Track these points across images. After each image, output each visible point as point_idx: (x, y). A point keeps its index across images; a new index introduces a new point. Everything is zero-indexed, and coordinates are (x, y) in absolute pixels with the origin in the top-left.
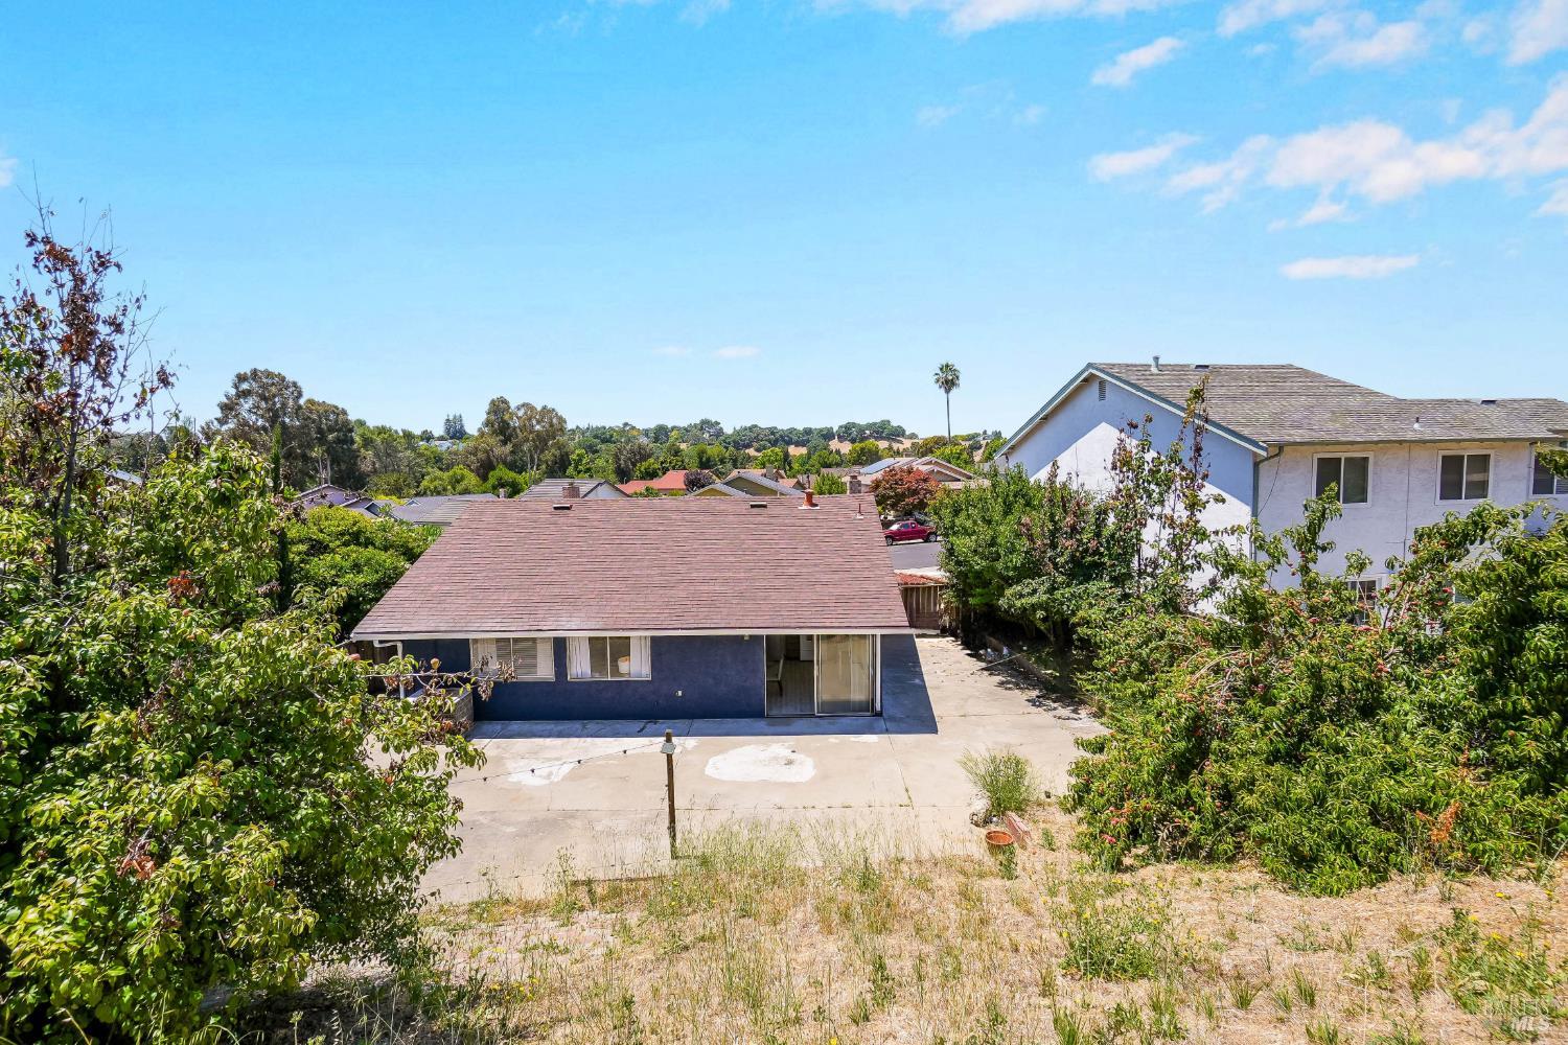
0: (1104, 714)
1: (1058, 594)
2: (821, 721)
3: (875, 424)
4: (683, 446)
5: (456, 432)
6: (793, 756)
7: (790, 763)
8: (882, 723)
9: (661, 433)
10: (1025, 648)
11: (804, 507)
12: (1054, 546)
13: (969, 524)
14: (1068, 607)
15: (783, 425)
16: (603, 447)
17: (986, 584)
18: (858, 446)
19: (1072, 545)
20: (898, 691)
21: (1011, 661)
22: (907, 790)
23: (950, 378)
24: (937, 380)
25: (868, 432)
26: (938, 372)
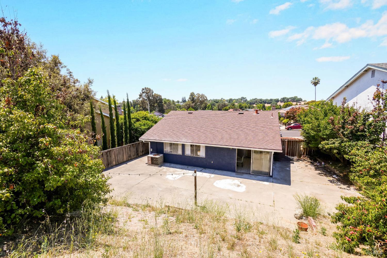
0: (362, 190)
1: (343, 145)
2: (252, 176)
3: (292, 98)
4: (236, 104)
5: (184, 101)
6: (240, 184)
7: (239, 186)
8: (272, 179)
9: (231, 101)
10: (331, 163)
11: (255, 114)
12: (343, 128)
13: (309, 120)
14: (348, 149)
15: (264, 98)
16: (216, 104)
17: (316, 140)
18: (286, 103)
19: (351, 127)
20: (280, 171)
21: (324, 167)
22: (274, 201)
23: (317, 81)
24: (312, 82)
25: (290, 100)
26: (312, 80)
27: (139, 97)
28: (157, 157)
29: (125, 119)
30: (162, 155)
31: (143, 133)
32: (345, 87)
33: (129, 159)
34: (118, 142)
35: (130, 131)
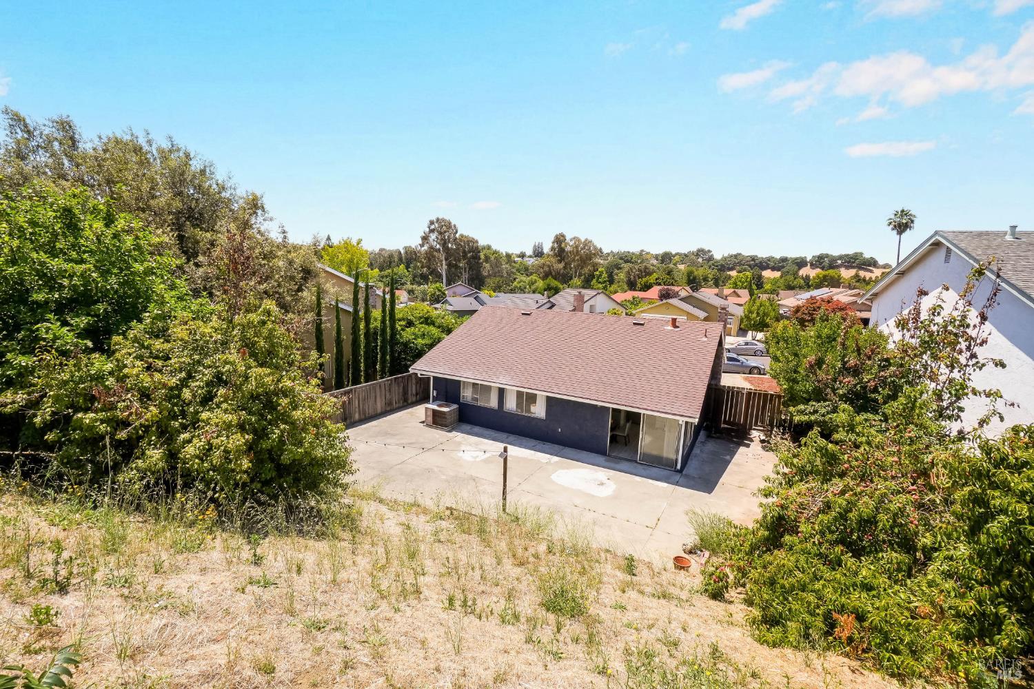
3: (847, 255)
4: (680, 268)
5: (538, 253)
6: (606, 482)
7: (602, 484)
8: (677, 477)
9: (666, 257)
11: (669, 328)
12: (835, 380)
15: (763, 254)
16: (625, 266)
18: (826, 272)
20: (708, 460)
22: (659, 519)
23: (904, 221)
24: (890, 223)
25: (839, 262)
26: (893, 217)
27: (421, 242)
28: (445, 409)
29: (383, 321)
30: (455, 406)
31: (419, 354)
32: (897, 274)
33: (388, 409)
34: (366, 371)
35: (392, 347)
